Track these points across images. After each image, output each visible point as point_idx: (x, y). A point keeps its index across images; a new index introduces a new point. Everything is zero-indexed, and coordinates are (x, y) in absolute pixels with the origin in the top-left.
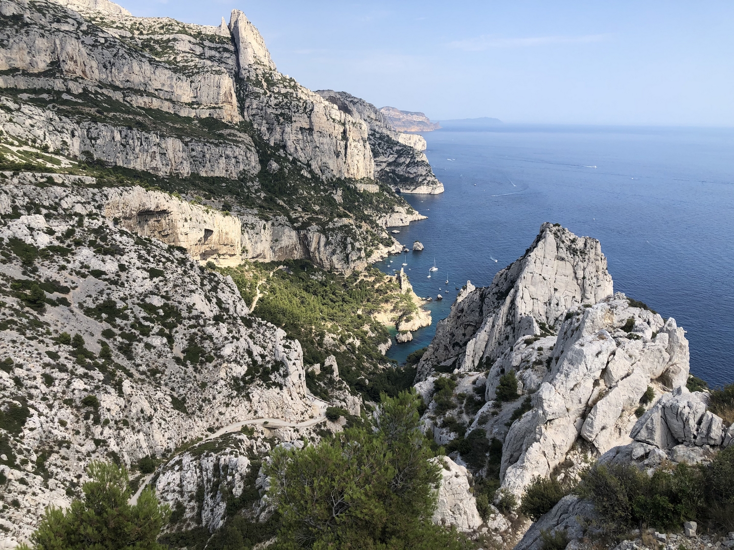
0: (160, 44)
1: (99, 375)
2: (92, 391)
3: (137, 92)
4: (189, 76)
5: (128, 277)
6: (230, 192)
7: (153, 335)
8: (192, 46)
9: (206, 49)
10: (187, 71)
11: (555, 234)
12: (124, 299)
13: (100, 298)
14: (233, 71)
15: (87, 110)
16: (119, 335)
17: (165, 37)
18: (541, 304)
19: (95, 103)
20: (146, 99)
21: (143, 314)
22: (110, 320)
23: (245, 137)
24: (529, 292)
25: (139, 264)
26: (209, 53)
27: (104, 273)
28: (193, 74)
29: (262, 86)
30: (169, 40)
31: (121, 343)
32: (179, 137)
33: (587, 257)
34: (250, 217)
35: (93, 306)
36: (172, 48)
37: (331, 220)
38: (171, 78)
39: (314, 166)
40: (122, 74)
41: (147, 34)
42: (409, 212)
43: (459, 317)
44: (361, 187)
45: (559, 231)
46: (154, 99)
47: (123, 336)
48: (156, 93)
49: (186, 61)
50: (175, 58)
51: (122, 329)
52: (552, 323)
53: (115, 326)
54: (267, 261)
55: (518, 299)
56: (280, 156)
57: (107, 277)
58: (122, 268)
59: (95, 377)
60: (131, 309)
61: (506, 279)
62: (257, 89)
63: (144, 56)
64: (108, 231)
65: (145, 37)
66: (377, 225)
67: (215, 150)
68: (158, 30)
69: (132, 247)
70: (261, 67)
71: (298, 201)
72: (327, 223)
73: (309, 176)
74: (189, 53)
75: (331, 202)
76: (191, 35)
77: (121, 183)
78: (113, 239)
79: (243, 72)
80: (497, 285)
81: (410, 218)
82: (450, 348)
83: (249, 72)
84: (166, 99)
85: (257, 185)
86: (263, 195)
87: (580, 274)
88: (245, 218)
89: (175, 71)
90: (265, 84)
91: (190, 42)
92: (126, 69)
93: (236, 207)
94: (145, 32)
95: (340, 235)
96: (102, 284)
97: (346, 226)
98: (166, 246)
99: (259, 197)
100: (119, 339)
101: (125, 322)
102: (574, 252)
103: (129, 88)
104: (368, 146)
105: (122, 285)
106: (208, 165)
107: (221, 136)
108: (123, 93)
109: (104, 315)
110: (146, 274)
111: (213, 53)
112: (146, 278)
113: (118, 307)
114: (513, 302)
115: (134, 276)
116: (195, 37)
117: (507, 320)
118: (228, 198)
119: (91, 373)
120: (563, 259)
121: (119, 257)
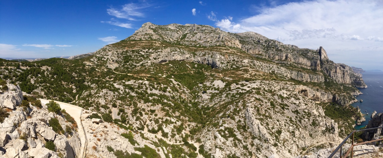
0: (305, 54)
3: (300, 64)
6: (318, 86)
10: (310, 59)
14: (320, 60)
15: (290, 68)
19: (292, 66)
23: (321, 74)
29: (326, 63)
30: (307, 53)
32: (308, 73)
34: (323, 92)
37: (341, 93)
38: (307, 61)
39: (337, 80)
40: (297, 60)
41: (302, 52)
42: (359, 92)
44: (347, 85)
48: (303, 64)
49: (310, 57)
50: (308, 57)
54: (326, 102)
56: (329, 78)
57: (297, 105)
58: (300, 103)
62: (325, 63)
63: (302, 57)
66: (351, 95)
67: (315, 77)
68: (304, 50)
70: (326, 58)
71: (333, 88)
72: (340, 94)
73: (335, 83)
74: (310, 55)
75: (340, 89)
77: (299, 84)
81: (359, 93)
83: (323, 59)
84: (305, 65)
85: (324, 84)
86: (325, 87)
88: (322, 92)
89: (307, 59)
90: (326, 62)
93: (319, 89)
95: (343, 97)
97: (344, 95)
98: (308, 99)
99: (324, 87)
103: (298, 63)
104: (349, 76)
106: (313, 80)
107: (316, 73)
111: (315, 55)
116: (312, 52)
118: (317, 87)
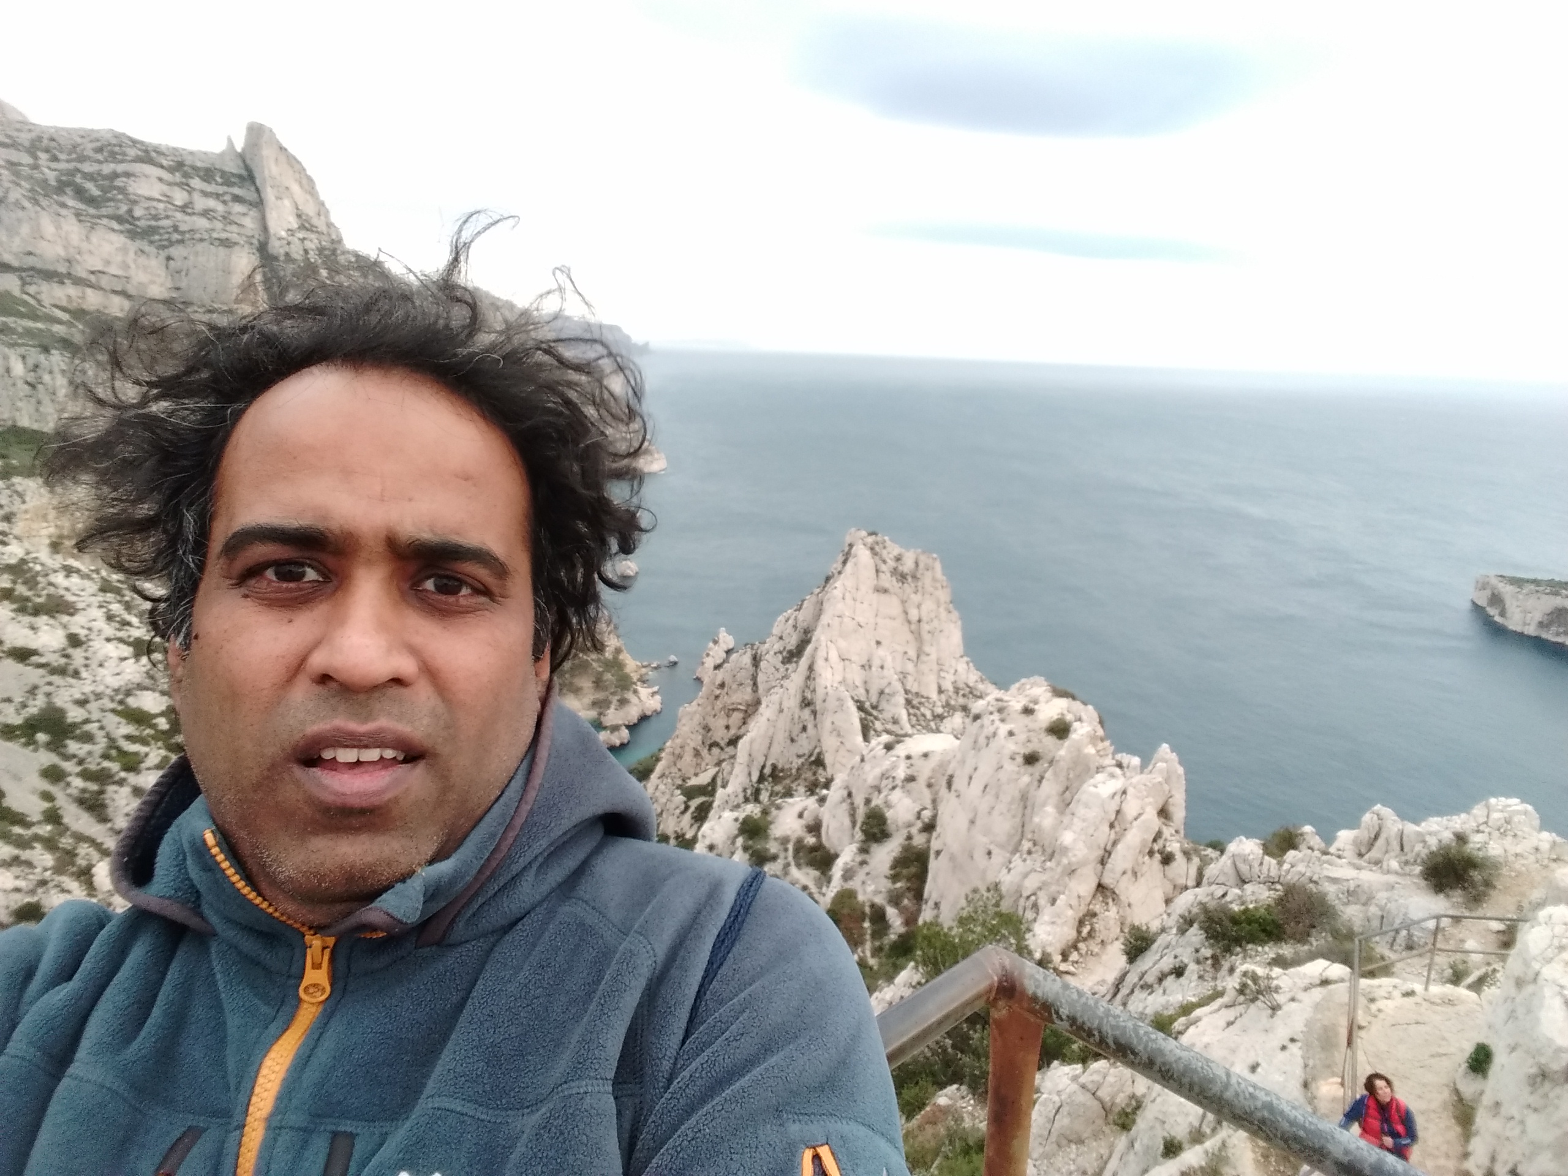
0: (96, 181)
1: (42, 858)
2: (32, 892)
3: (50, 275)
4: (164, 247)
5: (87, 658)
7: (149, 769)
8: (165, 188)
9: (196, 196)
10: (157, 237)
11: (872, 549)
12: (82, 703)
13: (31, 703)
14: (255, 242)
16: (78, 775)
17: (107, 168)
18: (856, 668)
20: (72, 290)
21: (127, 729)
22: (56, 746)
24: (838, 649)
25: (109, 630)
26: (201, 203)
27: (34, 652)
28: (171, 244)
30: (115, 175)
31: (84, 791)
33: (920, 584)
35: (17, 720)
36: (122, 190)
38: (124, 250)
40: (17, 241)
41: (68, 161)
43: (717, 697)
45: (877, 543)
46: (89, 291)
47: (86, 775)
48: (92, 278)
49: (156, 218)
50: (130, 211)
51: (81, 762)
52: (874, 700)
53: (67, 757)
55: (820, 664)
57: (43, 660)
58: (74, 641)
59: (35, 863)
60: (99, 721)
61: (795, 627)
63: (63, 205)
64: (38, 568)
65: (63, 166)
68: (91, 154)
69: (93, 599)
70: (313, 236)
74: (159, 201)
76: (162, 167)
78: (51, 584)
79: (277, 244)
80: (781, 638)
82: (704, 752)
83: (289, 243)
84: (115, 292)
87: (914, 614)
89: (133, 235)
91: (160, 179)
92: (25, 230)
94: (62, 156)
96: (32, 675)
100: (78, 783)
101: (87, 747)
102: (902, 577)
103: (32, 269)
105: (76, 674)
108: (21, 278)
109: (41, 737)
110: (127, 651)
111: (212, 203)
112: (125, 659)
113: (69, 720)
114: (811, 668)
115: (100, 656)
116: (171, 170)
117: (804, 699)
119: (25, 855)
120: (886, 591)
121: (65, 618)
